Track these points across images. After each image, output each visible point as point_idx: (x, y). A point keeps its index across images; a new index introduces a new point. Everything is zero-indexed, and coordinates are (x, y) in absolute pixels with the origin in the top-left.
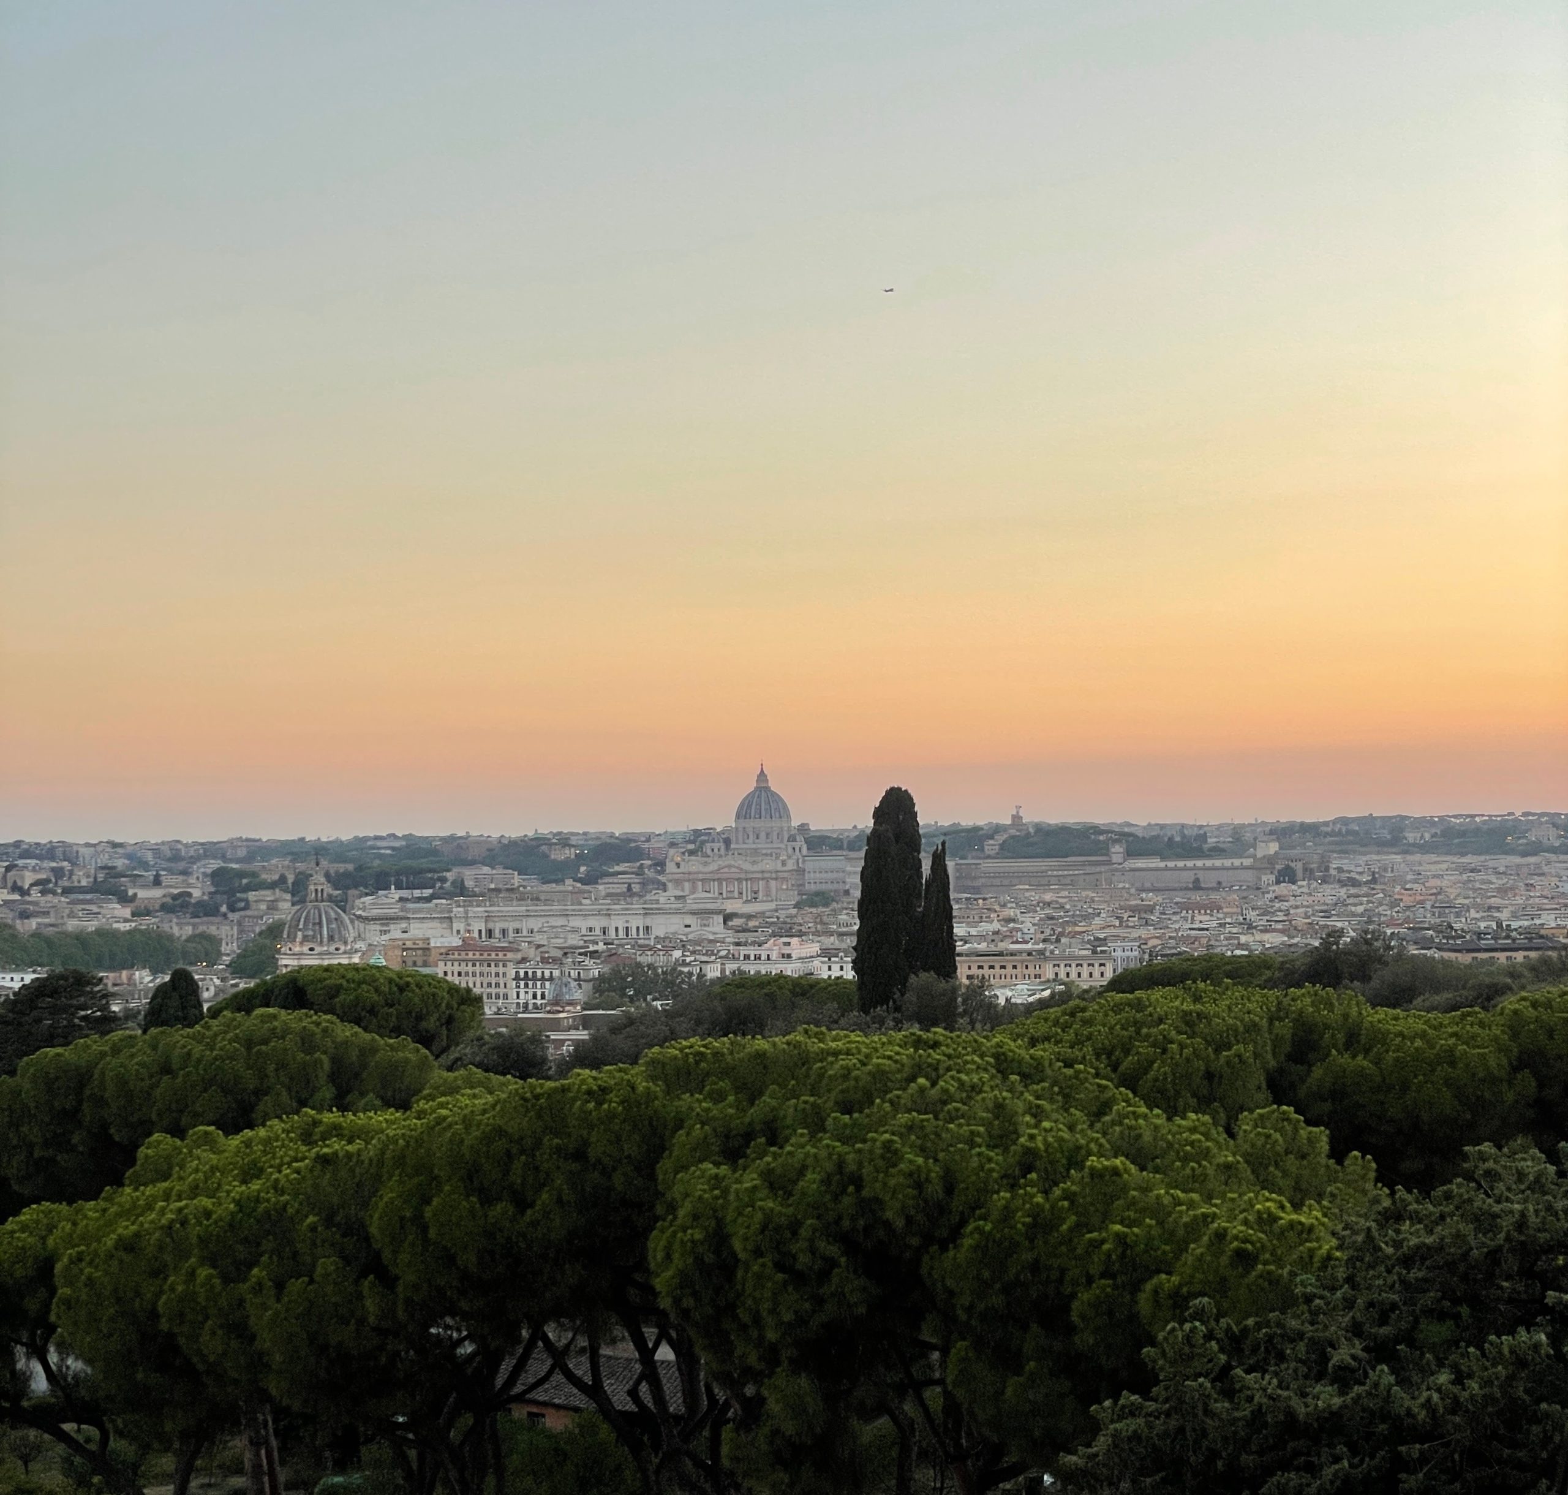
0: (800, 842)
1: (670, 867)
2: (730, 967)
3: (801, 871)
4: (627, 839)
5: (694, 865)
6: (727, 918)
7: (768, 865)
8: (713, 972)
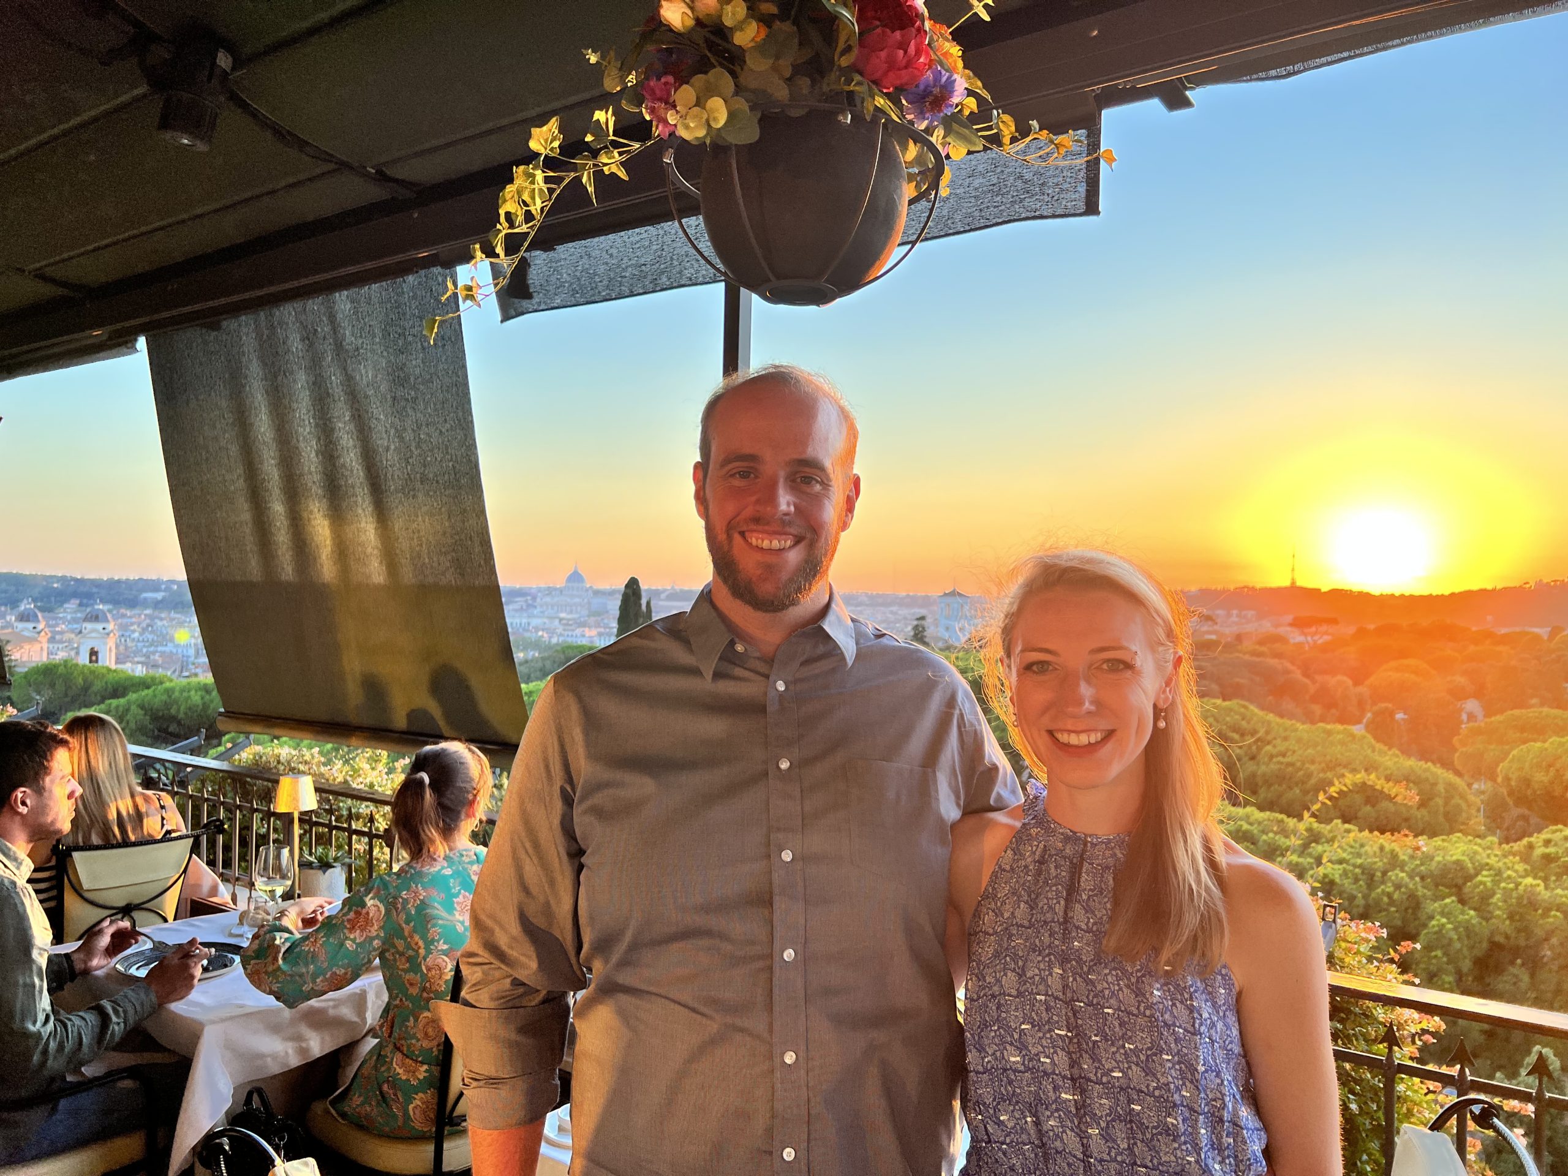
0: (590, 592)
1: (538, 600)
2: (561, 639)
3: (589, 603)
4: (520, 589)
5: (548, 599)
6: (561, 620)
7: (577, 600)
8: (554, 640)
